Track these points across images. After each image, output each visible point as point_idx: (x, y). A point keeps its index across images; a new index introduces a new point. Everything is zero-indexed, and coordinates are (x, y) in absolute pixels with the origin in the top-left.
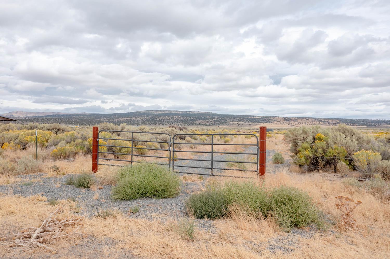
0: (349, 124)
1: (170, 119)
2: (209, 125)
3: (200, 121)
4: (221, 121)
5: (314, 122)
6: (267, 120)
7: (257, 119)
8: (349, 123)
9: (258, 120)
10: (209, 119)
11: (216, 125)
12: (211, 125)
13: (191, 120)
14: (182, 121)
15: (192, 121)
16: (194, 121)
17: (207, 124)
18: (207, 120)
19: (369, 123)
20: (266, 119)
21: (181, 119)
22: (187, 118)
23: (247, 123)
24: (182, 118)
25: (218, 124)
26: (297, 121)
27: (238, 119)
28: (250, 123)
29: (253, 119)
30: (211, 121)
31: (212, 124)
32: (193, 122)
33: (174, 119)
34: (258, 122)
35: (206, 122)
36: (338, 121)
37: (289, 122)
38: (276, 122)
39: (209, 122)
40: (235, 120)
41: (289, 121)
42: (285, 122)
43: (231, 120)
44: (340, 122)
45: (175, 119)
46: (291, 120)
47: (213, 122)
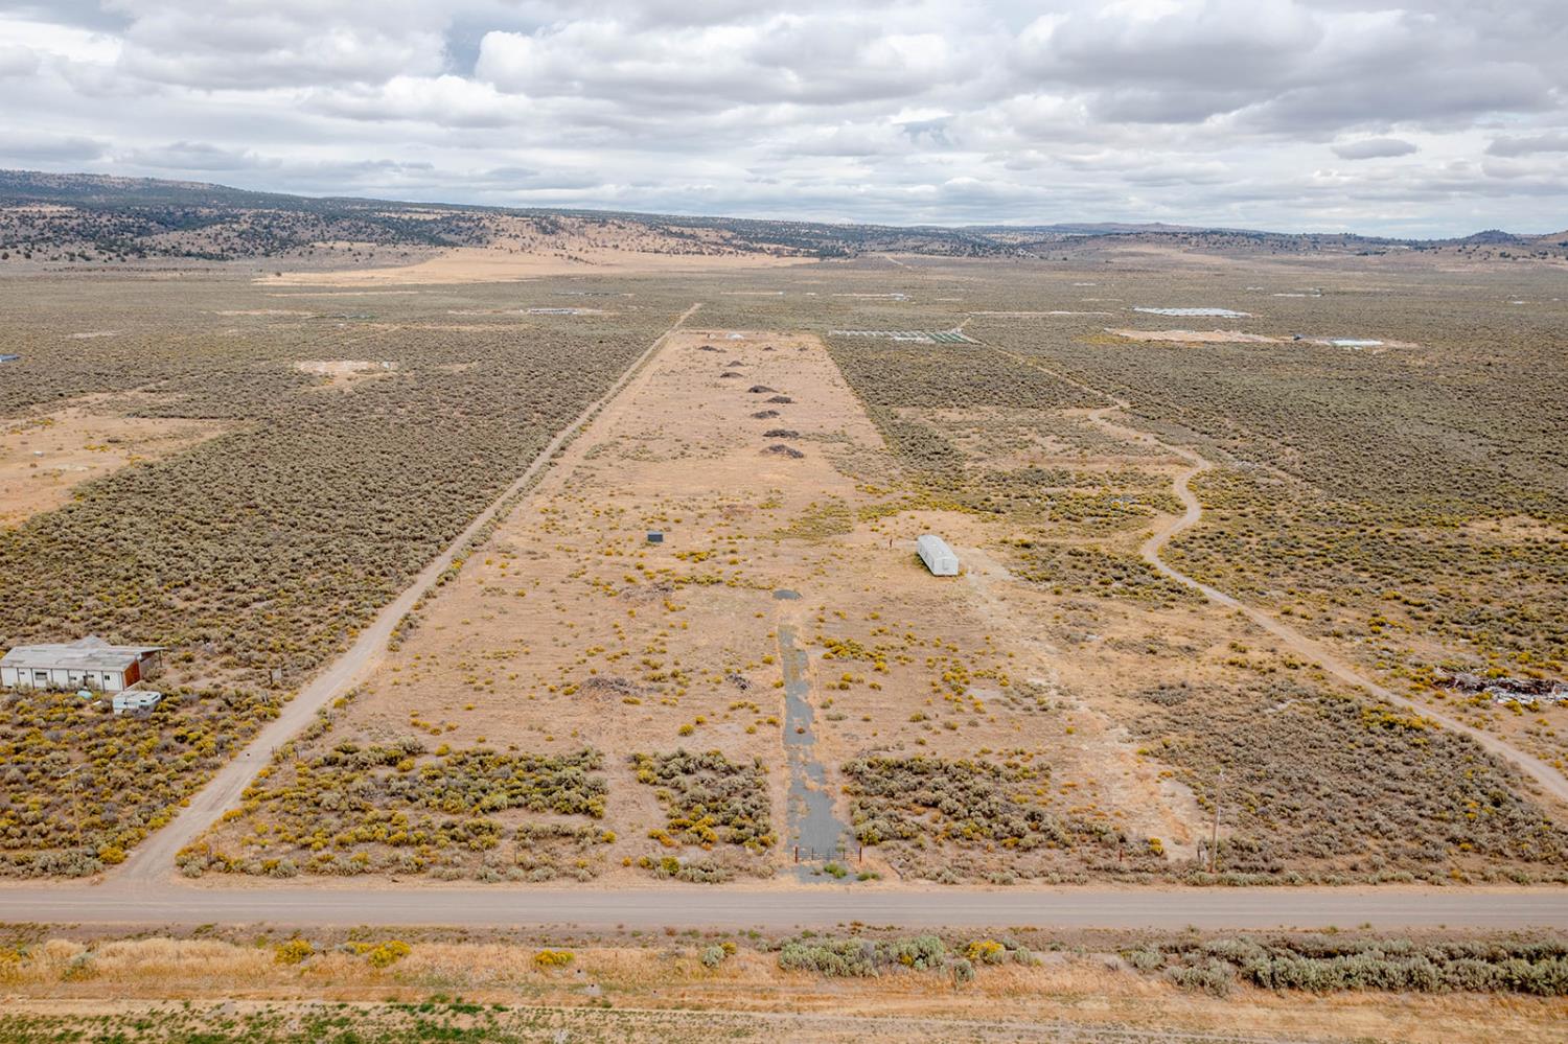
0: (765, 246)
1: (16, 222)
2: (221, 258)
3: (174, 237)
4: (270, 233)
5: (645, 240)
6: (469, 228)
7: (426, 222)
8: (763, 240)
9: (431, 230)
10: (212, 221)
11: (253, 253)
12: (231, 254)
13: (127, 228)
14: (79, 233)
15: (130, 235)
16: (139, 234)
17: (210, 249)
18: (208, 230)
19: (826, 243)
20: (461, 224)
21: (74, 222)
22: (104, 220)
23: (388, 248)
24: (80, 221)
25: (262, 250)
26: (583, 235)
27: (346, 224)
28: (402, 248)
29: (407, 223)
30: (225, 234)
31: (235, 251)
32: (138, 241)
33: (37, 222)
34: (436, 241)
35: (203, 242)
36: (728, 235)
37: (553, 238)
38: (504, 241)
39: (216, 240)
40: (333, 230)
41: (553, 232)
42: (541, 236)
43: (317, 232)
44: (733, 238)
45: (40, 222)
46: (563, 229)
47: (237, 240)
